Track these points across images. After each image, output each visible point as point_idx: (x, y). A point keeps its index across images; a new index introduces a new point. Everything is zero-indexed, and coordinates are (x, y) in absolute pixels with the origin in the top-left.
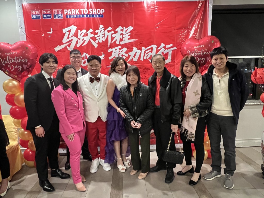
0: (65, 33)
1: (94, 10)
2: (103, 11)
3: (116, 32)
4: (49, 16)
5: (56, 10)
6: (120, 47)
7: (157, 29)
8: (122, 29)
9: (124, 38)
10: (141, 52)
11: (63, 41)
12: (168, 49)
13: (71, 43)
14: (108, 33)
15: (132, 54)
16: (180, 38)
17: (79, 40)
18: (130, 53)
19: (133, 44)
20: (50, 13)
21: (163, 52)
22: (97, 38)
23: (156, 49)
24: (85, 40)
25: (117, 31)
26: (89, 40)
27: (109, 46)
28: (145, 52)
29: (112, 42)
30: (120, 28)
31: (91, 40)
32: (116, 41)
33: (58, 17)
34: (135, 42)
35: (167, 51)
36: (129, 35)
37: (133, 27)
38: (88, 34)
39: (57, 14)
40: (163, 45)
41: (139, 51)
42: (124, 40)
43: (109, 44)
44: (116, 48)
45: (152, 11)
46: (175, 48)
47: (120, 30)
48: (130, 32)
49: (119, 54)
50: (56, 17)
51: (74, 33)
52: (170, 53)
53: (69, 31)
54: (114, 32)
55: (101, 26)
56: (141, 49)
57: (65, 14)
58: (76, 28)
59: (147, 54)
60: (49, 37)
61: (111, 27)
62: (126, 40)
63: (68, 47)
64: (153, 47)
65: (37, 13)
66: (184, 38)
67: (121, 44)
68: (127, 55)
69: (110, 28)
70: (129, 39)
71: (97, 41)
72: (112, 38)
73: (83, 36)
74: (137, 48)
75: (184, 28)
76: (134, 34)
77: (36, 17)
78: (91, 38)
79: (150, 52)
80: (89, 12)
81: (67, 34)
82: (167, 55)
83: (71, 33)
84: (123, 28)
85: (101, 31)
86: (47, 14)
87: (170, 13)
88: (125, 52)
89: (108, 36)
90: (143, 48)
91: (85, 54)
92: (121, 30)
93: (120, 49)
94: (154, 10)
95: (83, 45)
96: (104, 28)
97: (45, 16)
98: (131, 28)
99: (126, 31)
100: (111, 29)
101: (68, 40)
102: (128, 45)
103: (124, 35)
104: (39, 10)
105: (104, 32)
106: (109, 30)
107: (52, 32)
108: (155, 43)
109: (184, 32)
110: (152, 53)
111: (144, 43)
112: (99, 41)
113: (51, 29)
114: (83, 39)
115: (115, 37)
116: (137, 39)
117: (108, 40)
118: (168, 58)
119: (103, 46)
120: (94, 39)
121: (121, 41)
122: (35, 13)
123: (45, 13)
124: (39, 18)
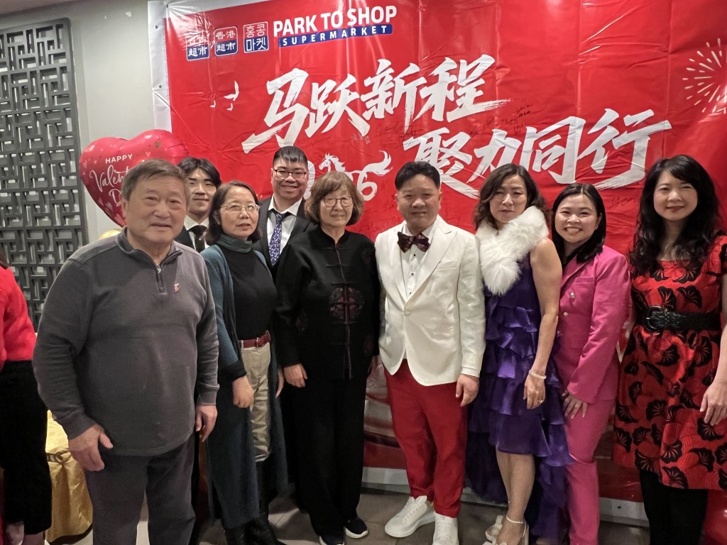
0: (274, 94)
2: (390, 13)
3: (432, 80)
5: (250, 27)
6: (445, 130)
7: (587, 56)
8: (455, 66)
9: (459, 97)
10: (521, 146)
11: (265, 120)
12: (632, 128)
13: (289, 124)
14: (405, 85)
15: (486, 153)
16: (687, 83)
17: (312, 115)
18: (478, 152)
19: (493, 119)
20: (235, 36)
21: (611, 141)
22: (368, 105)
23: (580, 132)
24: (330, 113)
25: (438, 75)
26: (345, 112)
27: (406, 129)
28: (536, 146)
29: (418, 116)
30: (449, 63)
31: (351, 113)
32: (431, 110)
33: (256, 48)
34: (504, 109)
35: (626, 138)
36: (478, 88)
37: (494, 56)
38: (340, 91)
39: (252, 39)
40: (610, 115)
41: (515, 143)
42: (461, 107)
43: (407, 123)
44: (430, 135)
46: (666, 125)
47: (448, 71)
48: (483, 76)
49: (441, 154)
50: (249, 48)
51: (300, 93)
52: (642, 145)
53: (285, 88)
54: (425, 82)
55: (384, 63)
56: (521, 136)
58: (305, 75)
59: (544, 151)
60: (229, 109)
61: (417, 64)
62: (469, 107)
63: (278, 138)
64: (569, 125)
65: (200, 42)
66: (707, 82)
67: (450, 120)
68: (468, 159)
69: (413, 69)
70: (477, 100)
71: (367, 115)
72: (419, 102)
73: (326, 102)
74: (506, 133)
75: (708, 44)
76: (498, 83)
77: (198, 52)
78: (348, 105)
79: (557, 143)
80: (346, 19)
81: (279, 96)
82: (627, 153)
83: (289, 93)
84: (458, 63)
85: (382, 79)
88: (461, 146)
89: (404, 95)
90: (531, 130)
91: (331, 157)
92: (451, 72)
93: (445, 137)
95: (326, 130)
96: (391, 70)
98: (486, 61)
99: (469, 73)
100: (418, 69)
101: (281, 116)
102: (475, 122)
103: (460, 86)
104: (207, 32)
105: (391, 83)
106: (409, 75)
107: (237, 93)
108: (579, 109)
109: (709, 60)
110: (565, 147)
111: (536, 112)
112: (373, 113)
113: (236, 86)
114: (324, 110)
115: (427, 98)
116: (509, 101)
117: (405, 110)
118: (632, 166)
119: (387, 129)
120: (358, 107)
121: (450, 110)
122: (197, 41)
123: (222, 38)
124: (207, 55)
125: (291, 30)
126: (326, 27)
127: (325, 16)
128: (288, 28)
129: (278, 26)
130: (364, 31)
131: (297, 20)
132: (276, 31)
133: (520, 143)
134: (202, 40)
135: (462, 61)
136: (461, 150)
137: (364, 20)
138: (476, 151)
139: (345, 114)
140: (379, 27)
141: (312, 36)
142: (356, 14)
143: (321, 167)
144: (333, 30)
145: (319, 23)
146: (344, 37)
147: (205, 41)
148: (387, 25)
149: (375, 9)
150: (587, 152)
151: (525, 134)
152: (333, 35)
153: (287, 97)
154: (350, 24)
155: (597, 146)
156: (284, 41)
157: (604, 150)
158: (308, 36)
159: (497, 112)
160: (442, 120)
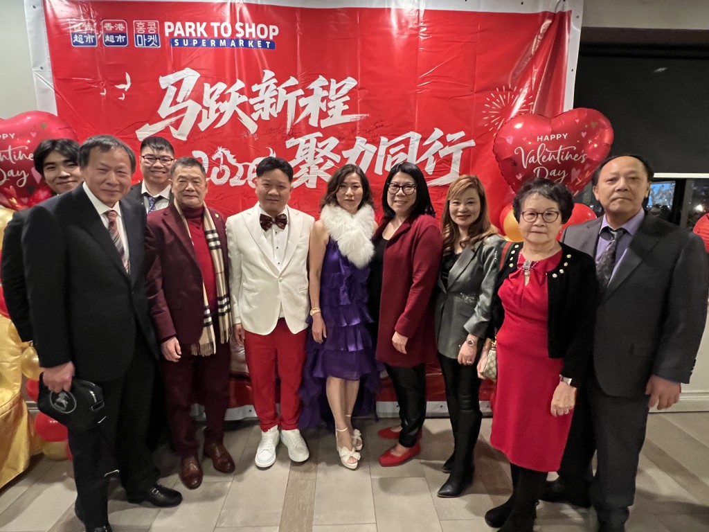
0: (166, 90)
1: (250, 27)
2: (273, 31)
3: (309, 93)
4: (120, 38)
5: (141, 23)
6: (319, 134)
7: (422, 88)
8: (327, 83)
9: (330, 109)
10: (377, 151)
11: (159, 112)
12: (451, 144)
14: (287, 94)
15: (351, 156)
16: (485, 115)
17: (205, 111)
18: (345, 154)
19: (356, 129)
20: (125, 30)
21: (438, 152)
22: (256, 107)
23: (417, 143)
24: (222, 111)
25: (313, 89)
26: (235, 112)
27: (288, 131)
28: (387, 152)
29: (298, 121)
30: (321, 81)
31: (240, 113)
32: (308, 117)
33: (148, 44)
34: (363, 121)
35: (447, 150)
36: (345, 103)
37: (357, 79)
38: (230, 93)
39: (142, 35)
40: (438, 133)
41: (373, 148)
42: (331, 117)
43: (289, 126)
44: (307, 137)
45: (411, 36)
46: (472, 143)
47: (322, 87)
48: (350, 93)
49: (317, 153)
50: (140, 43)
51: (193, 91)
52: (457, 157)
53: (178, 84)
54: (303, 93)
55: (269, 74)
56: (376, 143)
57: (167, 35)
58: (198, 75)
59: (393, 156)
60: (120, 98)
61: (297, 79)
62: (337, 117)
63: (172, 129)
64: (410, 138)
65: (86, 29)
66: (497, 116)
67: (323, 126)
68: (337, 158)
69: (292, 81)
70: (344, 113)
71: (255, 116)
72: (299, 110)
73: (217, 101)
74: (366, 140)
75: (497, 89)
76: (359, 101)
77: (84, 39)
78: (237, 106)
79: (402, 150)
80: (234, 31)
81: (172, 91)
82: (448, 161)
83: (181, 90)
84: (330, 82)
85: (267, 87)
86: (115, 33)
87: (462, 44)
88: (332, 148)
89: (286, 103)
90: (384, 139)
91: (223, 150)
92: (324, 88)
93: (319, 140)
94: (418, 35)
95: (218, 126)
96: (275, 81)
97: (111, 39)
98: (350, 83)
99: (338, 90)
100: (297, 83)
101: (174, 109)
102: (342, 130)
103: (331, 100)
104: (94, 21)
105: (275, 91)
106: (290, 87)
107: (129, 84)
108: (416, 127)
109: (498, 100)
110: (407, 154)
111: (386, 126)
112: (260, 115)
113: (128, 77)
114: (216, 108)
115: (305, 107)
116: (368, 115)
117: (287, 115)
118: (451, 171)
119: (271, 129)
120: (247, 108)
121: (323, 119)
122: (83, 28)
123: (111, 29)
124: (94, 44)
125: (182, 32)
126: (216, 35)
127: (215, 25)
128: (179, 30)
129: (169, 27)
130: (250, 44)
131: (187, 24)
132: (167, 32)
133: (376, 149)
134: (88, 28)
135: (332, 80)
136: (331, 151)
137: (251, 34)
138: (343, 152)
139: (235, 114)
140: (263, 42)
141: (203, 41)
142: (243, 28)
143: (214, 158)
144: (223, 39)
145: (209, 29)
146: (233, 46)
147: (92, 30)
148: (271, 41)
149: (260, 26)
150: (422, 158)
151: (379, 142)
152: (223, 43)
153: (180, 93)
154: (238, 35)
155: (428, 154)
156: (176, 41)
157: (433, 158)
158: (199, 40)
159: (358, 124)
160: (316, 125)
